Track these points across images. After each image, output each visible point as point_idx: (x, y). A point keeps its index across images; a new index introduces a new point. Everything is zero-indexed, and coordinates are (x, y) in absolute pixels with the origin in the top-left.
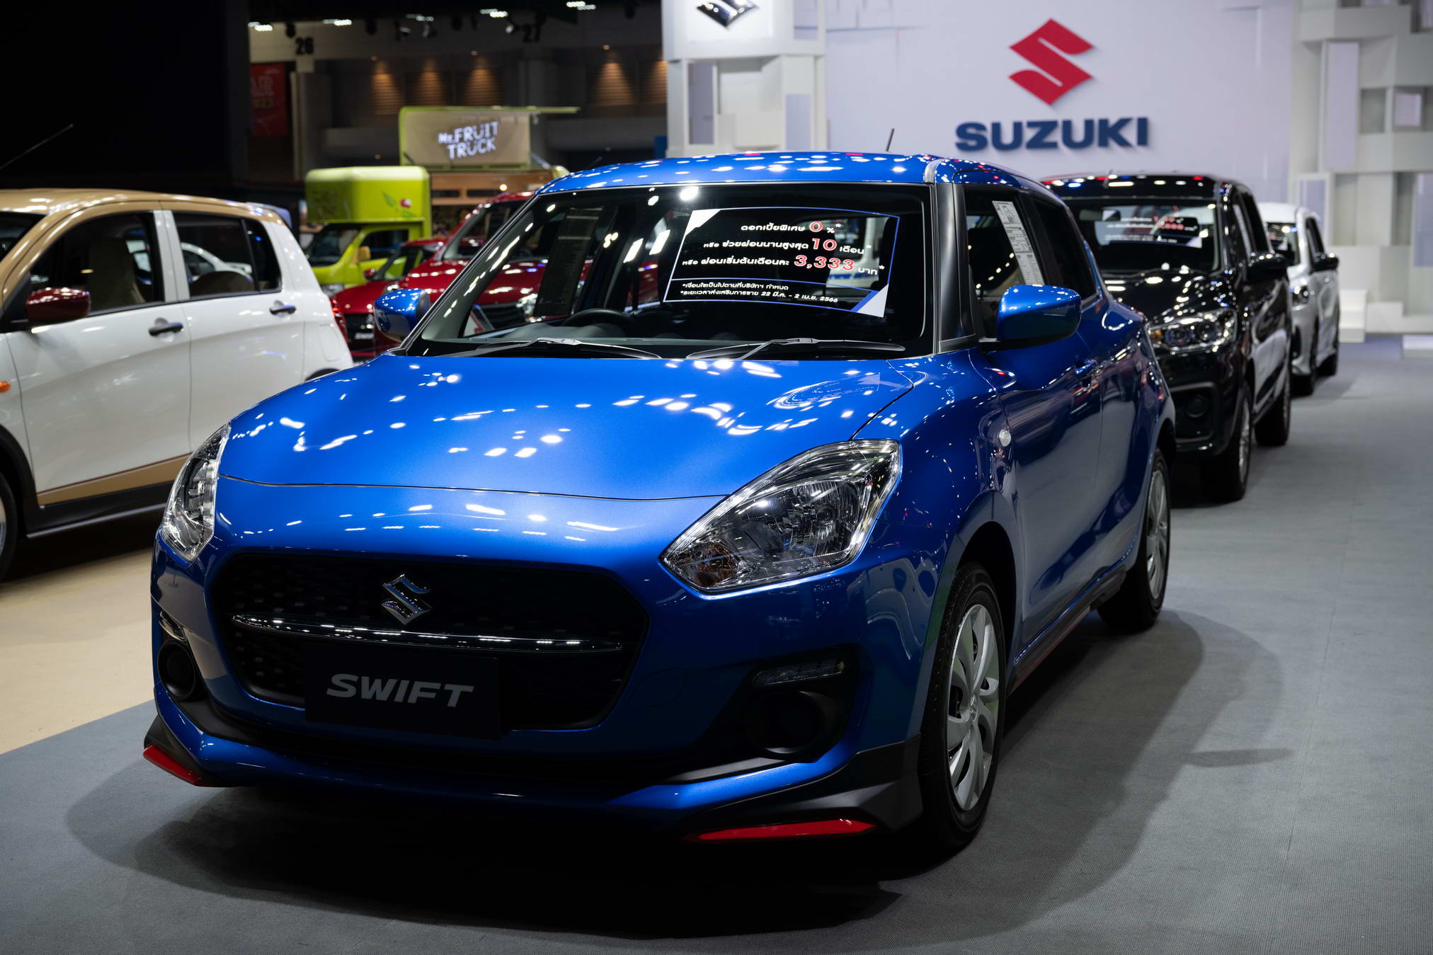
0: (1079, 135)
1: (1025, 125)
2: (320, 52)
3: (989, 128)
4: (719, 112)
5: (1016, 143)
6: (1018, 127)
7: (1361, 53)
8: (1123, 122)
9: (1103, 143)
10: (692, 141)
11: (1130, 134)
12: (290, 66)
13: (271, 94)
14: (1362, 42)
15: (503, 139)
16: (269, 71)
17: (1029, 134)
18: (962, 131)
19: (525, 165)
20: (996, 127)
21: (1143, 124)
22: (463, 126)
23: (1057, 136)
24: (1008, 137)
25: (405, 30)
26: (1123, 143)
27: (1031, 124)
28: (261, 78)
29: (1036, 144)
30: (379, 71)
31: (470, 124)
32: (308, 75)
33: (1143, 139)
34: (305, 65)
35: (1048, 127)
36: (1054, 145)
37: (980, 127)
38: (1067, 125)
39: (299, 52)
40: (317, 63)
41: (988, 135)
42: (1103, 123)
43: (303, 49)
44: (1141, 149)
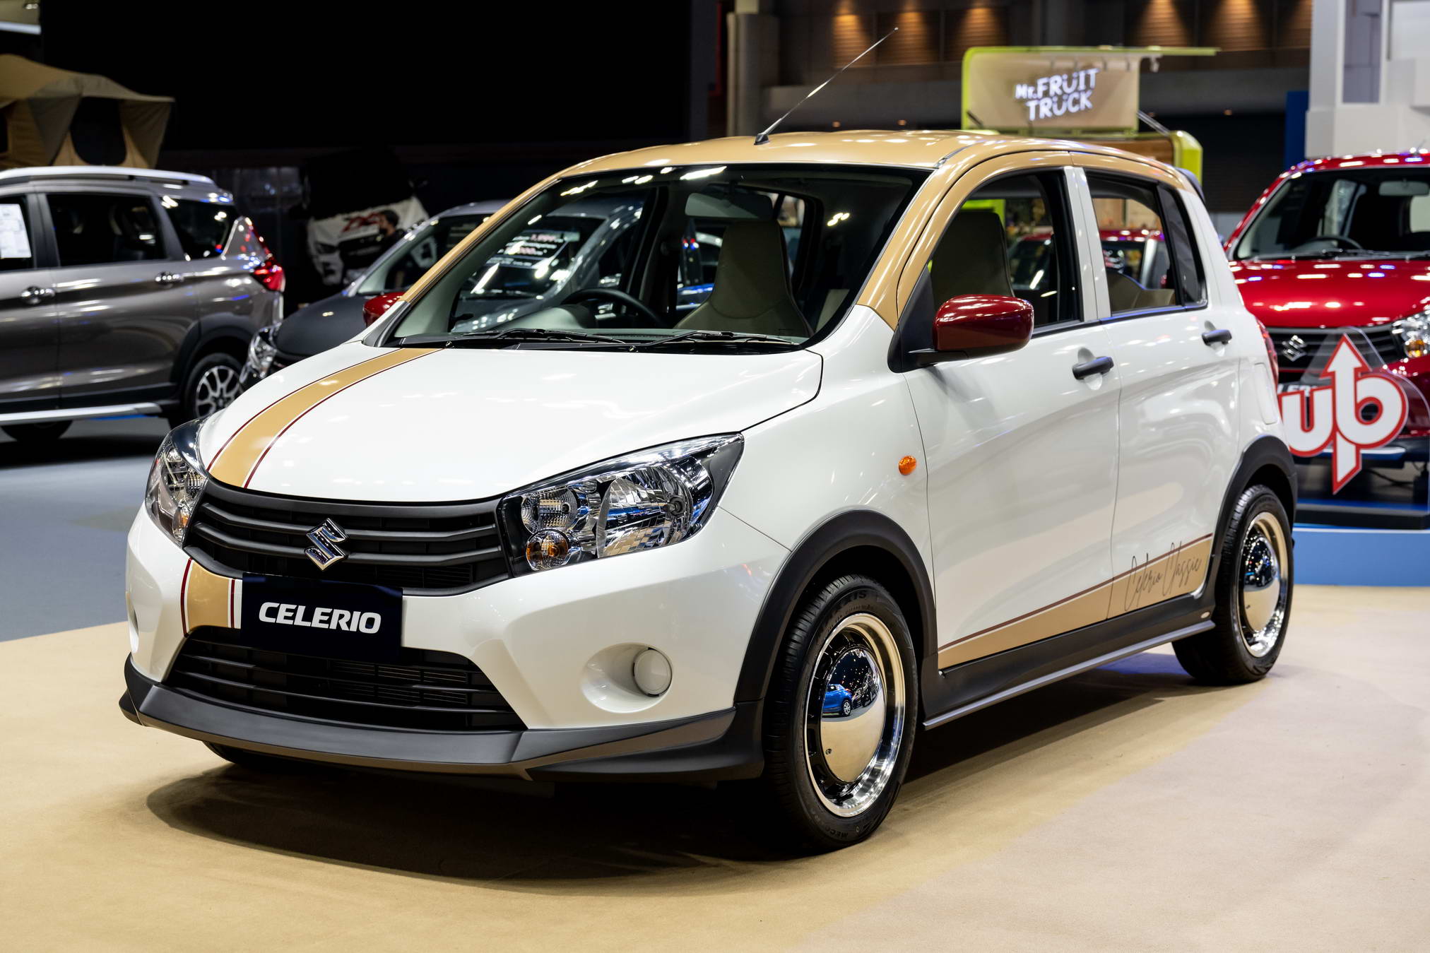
4: (1389, 57)
10: (1348, 98)
12: (727, 5)
15: (1103, 92)
19: (1129, 129)
22: (1049, 74)
31: (1059, 72)
32: (750, 17)
34: (747, 3)
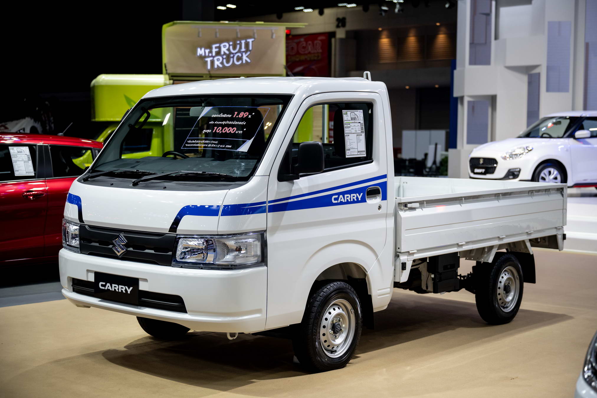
2: (350, 26)
4: (496, 38)
12: (332, 34)
13: (320, 51)
16: (320, 38)
22: (221, 42)
25: (385, 8)
28: (316, 42)
30: (383, 36)
31: (228, 41)
32: (341, 40)
34: (341, 34)
39: (338, 26)
40: (347, 33)
43: (340, 25)
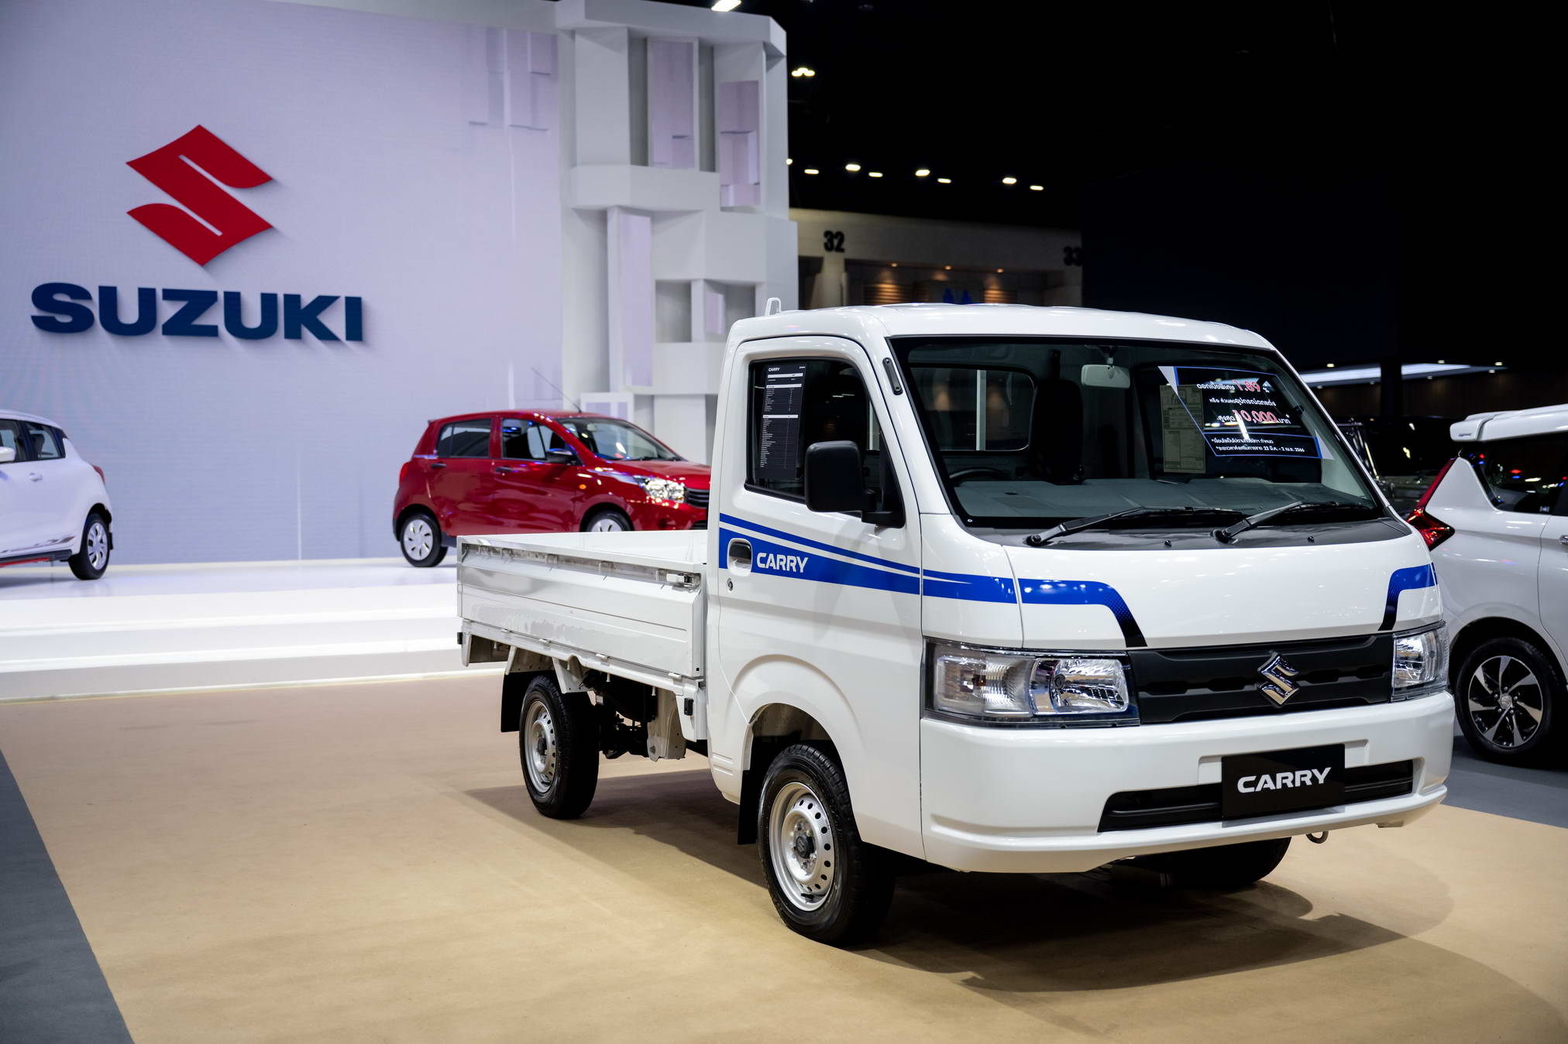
0: (253, 318)
1: (159, 294)
3: (95, 295)
5: (145, 324)
6: (147, 297)
7: (653, 231)
8: (324, 302)
9: (293, 334)
11: (335, 320)
14: (655, 216)
17: (167, 310)
18: (43, 295)
20: (109, 295)
21: (354, 307)
23: (216, 317)
24: (129, 313)
26: (325, 335)
27: (170, 295)
29: (179, 327)
33: (355, 331)
35: (200, 300)
36: (211, 332)
37: (81, 293)
38: (233, 301)
41: (94, 307)
42: (292, 300)
44: (350, 344)
